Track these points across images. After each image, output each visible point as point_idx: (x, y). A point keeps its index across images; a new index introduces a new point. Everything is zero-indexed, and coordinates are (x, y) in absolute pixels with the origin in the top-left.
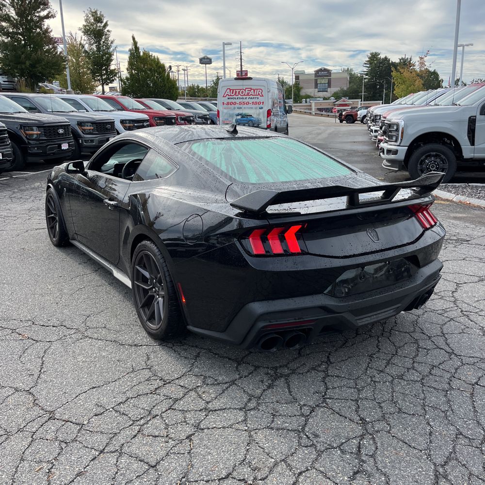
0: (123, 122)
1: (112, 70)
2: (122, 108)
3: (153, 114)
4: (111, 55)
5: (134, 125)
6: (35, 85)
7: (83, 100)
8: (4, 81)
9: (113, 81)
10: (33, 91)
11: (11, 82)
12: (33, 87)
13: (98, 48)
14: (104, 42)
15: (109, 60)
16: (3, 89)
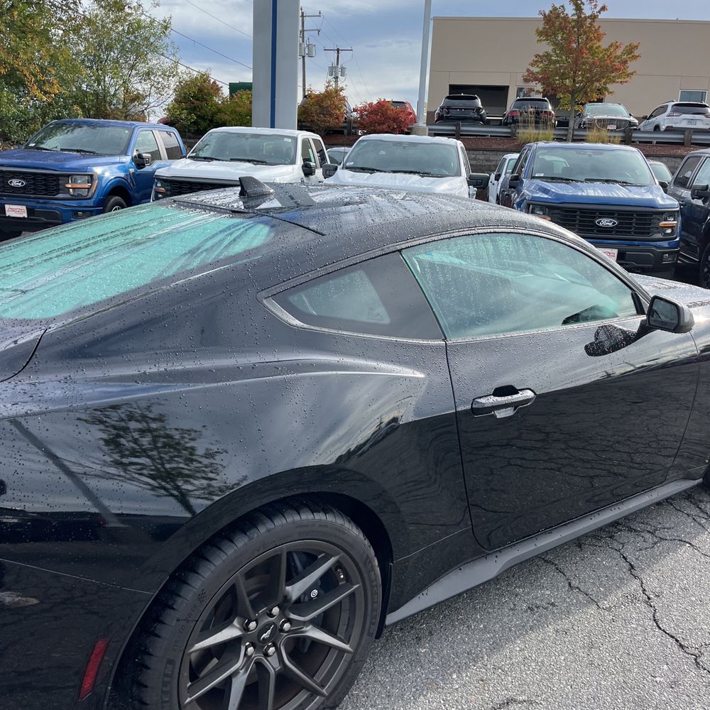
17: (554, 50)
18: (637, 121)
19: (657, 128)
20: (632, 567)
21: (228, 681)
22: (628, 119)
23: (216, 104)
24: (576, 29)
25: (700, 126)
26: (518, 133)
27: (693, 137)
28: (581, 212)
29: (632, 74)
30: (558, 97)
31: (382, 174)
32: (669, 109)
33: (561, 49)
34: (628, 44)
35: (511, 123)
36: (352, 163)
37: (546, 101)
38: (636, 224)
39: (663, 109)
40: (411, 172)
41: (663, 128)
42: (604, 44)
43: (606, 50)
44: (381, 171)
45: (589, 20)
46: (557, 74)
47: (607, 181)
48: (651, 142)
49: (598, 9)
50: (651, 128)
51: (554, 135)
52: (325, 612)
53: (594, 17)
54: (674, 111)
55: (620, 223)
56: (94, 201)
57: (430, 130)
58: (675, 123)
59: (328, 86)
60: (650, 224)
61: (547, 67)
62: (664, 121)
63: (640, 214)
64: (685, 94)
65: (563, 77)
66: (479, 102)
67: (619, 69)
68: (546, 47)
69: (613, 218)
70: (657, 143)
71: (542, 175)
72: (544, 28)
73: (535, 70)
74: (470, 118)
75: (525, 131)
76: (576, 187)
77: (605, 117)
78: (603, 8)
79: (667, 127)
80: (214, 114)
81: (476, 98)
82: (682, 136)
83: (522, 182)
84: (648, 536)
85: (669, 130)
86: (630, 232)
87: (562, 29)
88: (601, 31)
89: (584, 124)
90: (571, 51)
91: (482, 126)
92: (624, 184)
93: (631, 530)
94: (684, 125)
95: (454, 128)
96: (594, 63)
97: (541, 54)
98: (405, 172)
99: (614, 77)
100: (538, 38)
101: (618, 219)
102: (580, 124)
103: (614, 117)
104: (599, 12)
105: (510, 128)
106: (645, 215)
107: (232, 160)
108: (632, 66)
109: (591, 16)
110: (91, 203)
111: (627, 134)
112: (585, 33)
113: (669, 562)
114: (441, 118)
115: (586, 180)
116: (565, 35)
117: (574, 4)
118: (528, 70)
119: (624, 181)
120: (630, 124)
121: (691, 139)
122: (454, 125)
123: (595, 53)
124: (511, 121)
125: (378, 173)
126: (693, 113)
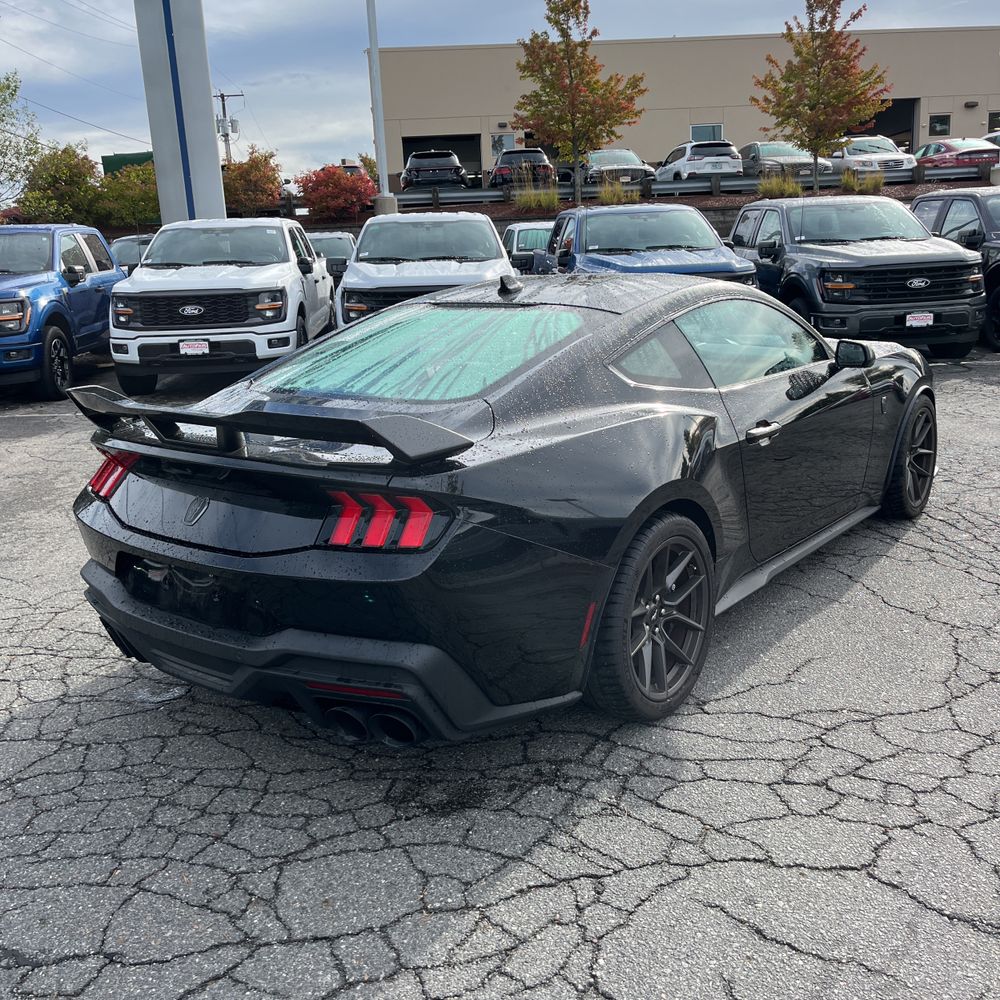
17: (543, 88)
18: (653, 170)
19: (677, 176)
20: (850, 577)
21: (640, 650)
22: (642, 167)
23: (94, 188)
24: (566, 61)
25: (726, 169)
26: (515, 196)
27: (722, 184)
29: (640, 112)
30: (555, 146)
31: (411, 263)
32: (688, 152)
33: (552, 87)
34: (631, 76)
35: (502, 184)
36: (367, 254)
37: (540, 152)
39: (680, 153)
40: (444, 258)
41: (685, 175)
42: (602, 77)
43: (606, 85)
44: (408, 260)
45: (580, 50)
46: (552, 118)
47: (671, 247)
48: (673, 194)
49: (589, 33)
50: (670, 176)
51: (560, 194)
52: (697, 587)
53: (584, 44)
54: (694, 154)
56: (30, 336)
57: (399, 200)
58: (698, 169)
59: (253, 153)
61: (536, 110)
62: (684, 166)
64: (697, 132)
65: (560, 120)
66: (455, 159)
67: (624, 108)
68: (531, 86)
70: (680, 194)
71: (597, 247)
72: (528, 62)
73: (523, 113)
74: (448, 181)
75: (521, 192)
76: (641, 258)
77: (615, 167)
78: (594, 33)
79: (690, 174)
80: (91, 202)
81: (451, 155)
82: (709, 184)
83: (574, 258)
84: (851, 557)
85: (692, 177)
87: (549, 61)
88: (598, 62)
89: (591, 178)
90: (564, 88)
91: (464, 190)
92: (690, 249)
93: (835, 555)
94: (708, 170)
95: (429, 196)
96: (595, 102)
97: (528, 94)
98: (438, 259)
99: (620, 117)
100: (521, 74)
102: (586, 178)
103: (626, 167)
104: (590, 37)
105: (502, 190)
107: (205, 264)
108: (639, 103)
109: (582, 43)
110: (25, 338)
111: (646, 188)
112: (578, 64)
113: (876, 569)
114: (409, 183)
115: (647, 248)
116: (554, 69)
117: (558, 29)
118: (516, 116)
119: (689, 245)
120: (647, 174)
121: (720, 186)
122: (430, 192)
123: (594, 89)
124: (501, 180)
125: (405, 263)
126: (717, 155)
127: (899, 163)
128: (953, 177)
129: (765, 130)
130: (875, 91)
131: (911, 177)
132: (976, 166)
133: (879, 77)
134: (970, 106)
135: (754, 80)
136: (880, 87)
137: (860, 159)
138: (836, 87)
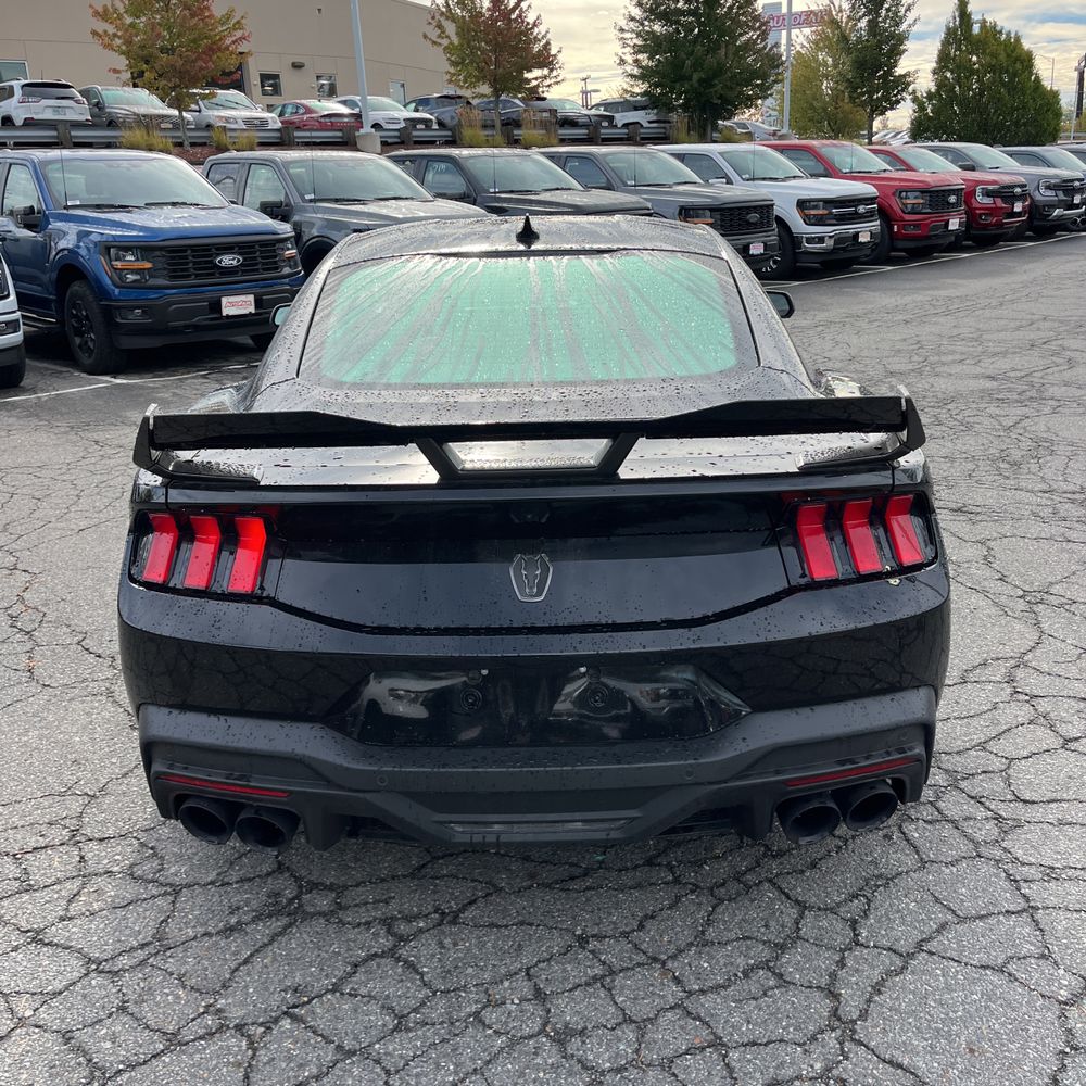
0: (802, 204)
1: (900, 76)
2: (826, 169)
3: (897, 183)
4: (901, 39)
5: (831, 213)
6: (710, 127)
7: (725, 156)
8: (650, 122)
9: (898, 102)
10: (703, 139)
11: (664, 122)
12: (703, 129)
13: (873, 25)
14: (888, 10)
15: (896, 52)
16: (643, 139)
19: (8, 121)
25: (71, 116)
27: (73, 133)
28: (193, 251)
32: (18, 92)
38: (263, 258)
39: (6, 92)
41: (19, 122)
54: (26, 94)
55: (245, 259)
58: (36, 114)
60: (275, 257)
62: (16, 109)
63: (263, 244)
69: (233, 253)
71: (78, 203)
79: (26, 119)
82: (55, 133)
85: (30, 123)
86: (257, 270)
94: (49, 115)
101: (240, 254)
106: (267, 245)
115: (147, 204)
121: (70, 136)
126: (58, 98)
127: (264, 122)
128: (319, 141)
129: (116, 71)
130: (234, 38)
131: (281, 138)
132: (341, 130)
133: (238, 22)
134: (297, 66)
135: (91, 11)
136: (239, 34)
137: (222, 114)
138: (192, 29)
